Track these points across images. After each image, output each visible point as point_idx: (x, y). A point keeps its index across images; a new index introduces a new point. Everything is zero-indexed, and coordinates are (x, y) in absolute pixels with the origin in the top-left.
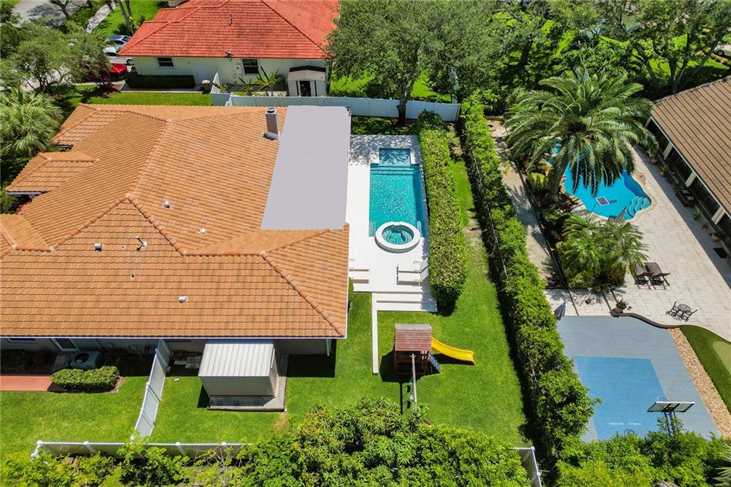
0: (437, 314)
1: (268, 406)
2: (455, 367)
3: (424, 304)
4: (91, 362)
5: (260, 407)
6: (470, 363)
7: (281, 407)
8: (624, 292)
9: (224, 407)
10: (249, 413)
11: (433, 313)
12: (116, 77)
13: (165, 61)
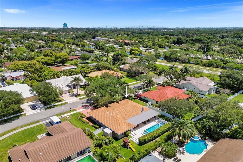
0: (138, 144)
2: (131, 150)
4: (98, 125)
6: (133, 151)
8: (169, 159)
12: (138, 97)
13: (145, 97)
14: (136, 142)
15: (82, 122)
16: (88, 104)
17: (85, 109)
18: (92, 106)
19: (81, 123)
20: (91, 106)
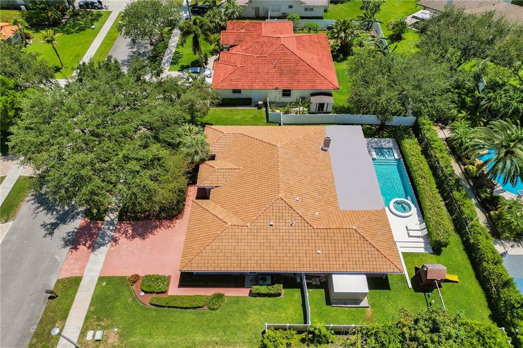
0: (433, 254)
1: (361, 305)
2: (449, 284)
3: (426, 249)
4: (269, 282)
5: (357, 306)
6: (457, 282)
7: (368, 305)
9: (340, 305)
10: (352, 308)
11: (431, 254)
13: (237, 91)
14: (422, 251)
15: (192, 310)
16: (73, 217)
17: (104, 250)
18: (107, 218)
19: (188, 315)
20: (102, 219)
